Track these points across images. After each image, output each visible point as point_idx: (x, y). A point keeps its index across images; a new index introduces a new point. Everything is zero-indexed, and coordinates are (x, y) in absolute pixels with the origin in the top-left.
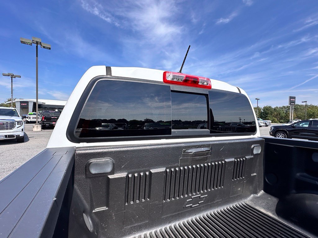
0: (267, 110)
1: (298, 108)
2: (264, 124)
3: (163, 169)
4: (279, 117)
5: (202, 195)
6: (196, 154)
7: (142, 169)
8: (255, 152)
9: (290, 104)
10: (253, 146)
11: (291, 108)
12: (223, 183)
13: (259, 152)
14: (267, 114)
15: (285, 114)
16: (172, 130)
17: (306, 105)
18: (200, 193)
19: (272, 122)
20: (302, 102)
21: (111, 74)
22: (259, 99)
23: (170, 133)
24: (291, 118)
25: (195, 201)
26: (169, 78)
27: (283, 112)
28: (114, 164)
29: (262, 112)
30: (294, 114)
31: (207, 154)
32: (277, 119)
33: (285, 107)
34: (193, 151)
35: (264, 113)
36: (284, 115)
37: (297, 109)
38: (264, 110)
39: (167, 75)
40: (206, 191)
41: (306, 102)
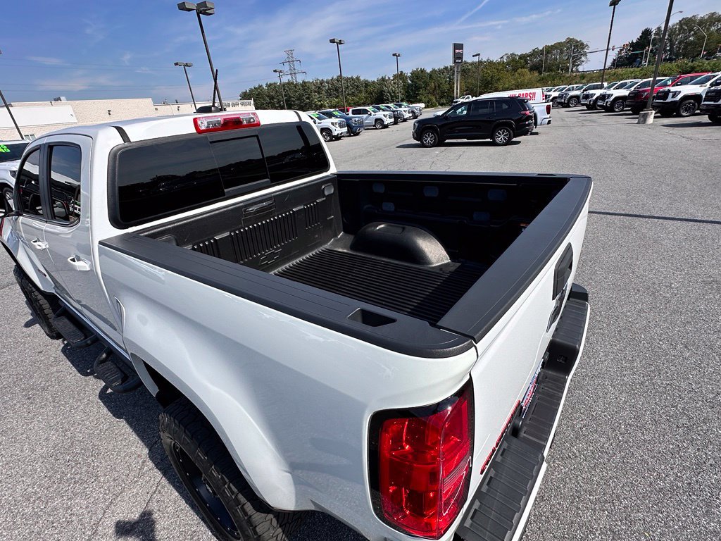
0: (418, 79)
1: (469, 69)
2: (411, 115)
3: (227, 234)
4: (438, 94)
5: (276, 250)
6: (258, 211)
7: (200, 240)
8: (326, 193)
9: (455, 62)
10: (323, 187)
11: (456, 69)
12: (296, 233)
13: (332, 191)
14: (418, 88)
15: (448, 86)
16: (225, 190)
17: (480, 62)
18: (274, 249)
19: (427, 107)
20: (473, 56)
21: (129, 141)
22: (399, 56)
23: (224, 194)
24: (457, 94)
25: (270, 257)
26: (203, 128)
27: (446, 82)
28: (176, 239)
29: (409, 85)
30: (461, 83)
31: (271, 208)
32: (436, 98)
33: (447, 67)
34: (254, 208)
35: (411, 85)
36: (446, 87)
37: (466, 70)
38: (412, 78)
39: (199, 122)
40: (279, 246)
41: (479, 55)
